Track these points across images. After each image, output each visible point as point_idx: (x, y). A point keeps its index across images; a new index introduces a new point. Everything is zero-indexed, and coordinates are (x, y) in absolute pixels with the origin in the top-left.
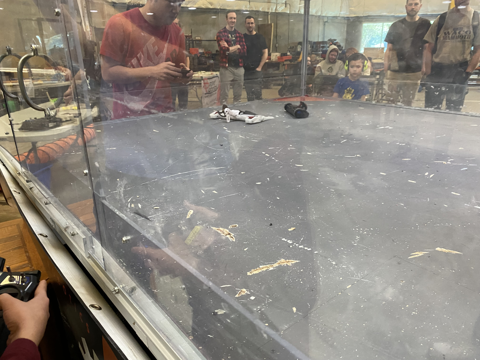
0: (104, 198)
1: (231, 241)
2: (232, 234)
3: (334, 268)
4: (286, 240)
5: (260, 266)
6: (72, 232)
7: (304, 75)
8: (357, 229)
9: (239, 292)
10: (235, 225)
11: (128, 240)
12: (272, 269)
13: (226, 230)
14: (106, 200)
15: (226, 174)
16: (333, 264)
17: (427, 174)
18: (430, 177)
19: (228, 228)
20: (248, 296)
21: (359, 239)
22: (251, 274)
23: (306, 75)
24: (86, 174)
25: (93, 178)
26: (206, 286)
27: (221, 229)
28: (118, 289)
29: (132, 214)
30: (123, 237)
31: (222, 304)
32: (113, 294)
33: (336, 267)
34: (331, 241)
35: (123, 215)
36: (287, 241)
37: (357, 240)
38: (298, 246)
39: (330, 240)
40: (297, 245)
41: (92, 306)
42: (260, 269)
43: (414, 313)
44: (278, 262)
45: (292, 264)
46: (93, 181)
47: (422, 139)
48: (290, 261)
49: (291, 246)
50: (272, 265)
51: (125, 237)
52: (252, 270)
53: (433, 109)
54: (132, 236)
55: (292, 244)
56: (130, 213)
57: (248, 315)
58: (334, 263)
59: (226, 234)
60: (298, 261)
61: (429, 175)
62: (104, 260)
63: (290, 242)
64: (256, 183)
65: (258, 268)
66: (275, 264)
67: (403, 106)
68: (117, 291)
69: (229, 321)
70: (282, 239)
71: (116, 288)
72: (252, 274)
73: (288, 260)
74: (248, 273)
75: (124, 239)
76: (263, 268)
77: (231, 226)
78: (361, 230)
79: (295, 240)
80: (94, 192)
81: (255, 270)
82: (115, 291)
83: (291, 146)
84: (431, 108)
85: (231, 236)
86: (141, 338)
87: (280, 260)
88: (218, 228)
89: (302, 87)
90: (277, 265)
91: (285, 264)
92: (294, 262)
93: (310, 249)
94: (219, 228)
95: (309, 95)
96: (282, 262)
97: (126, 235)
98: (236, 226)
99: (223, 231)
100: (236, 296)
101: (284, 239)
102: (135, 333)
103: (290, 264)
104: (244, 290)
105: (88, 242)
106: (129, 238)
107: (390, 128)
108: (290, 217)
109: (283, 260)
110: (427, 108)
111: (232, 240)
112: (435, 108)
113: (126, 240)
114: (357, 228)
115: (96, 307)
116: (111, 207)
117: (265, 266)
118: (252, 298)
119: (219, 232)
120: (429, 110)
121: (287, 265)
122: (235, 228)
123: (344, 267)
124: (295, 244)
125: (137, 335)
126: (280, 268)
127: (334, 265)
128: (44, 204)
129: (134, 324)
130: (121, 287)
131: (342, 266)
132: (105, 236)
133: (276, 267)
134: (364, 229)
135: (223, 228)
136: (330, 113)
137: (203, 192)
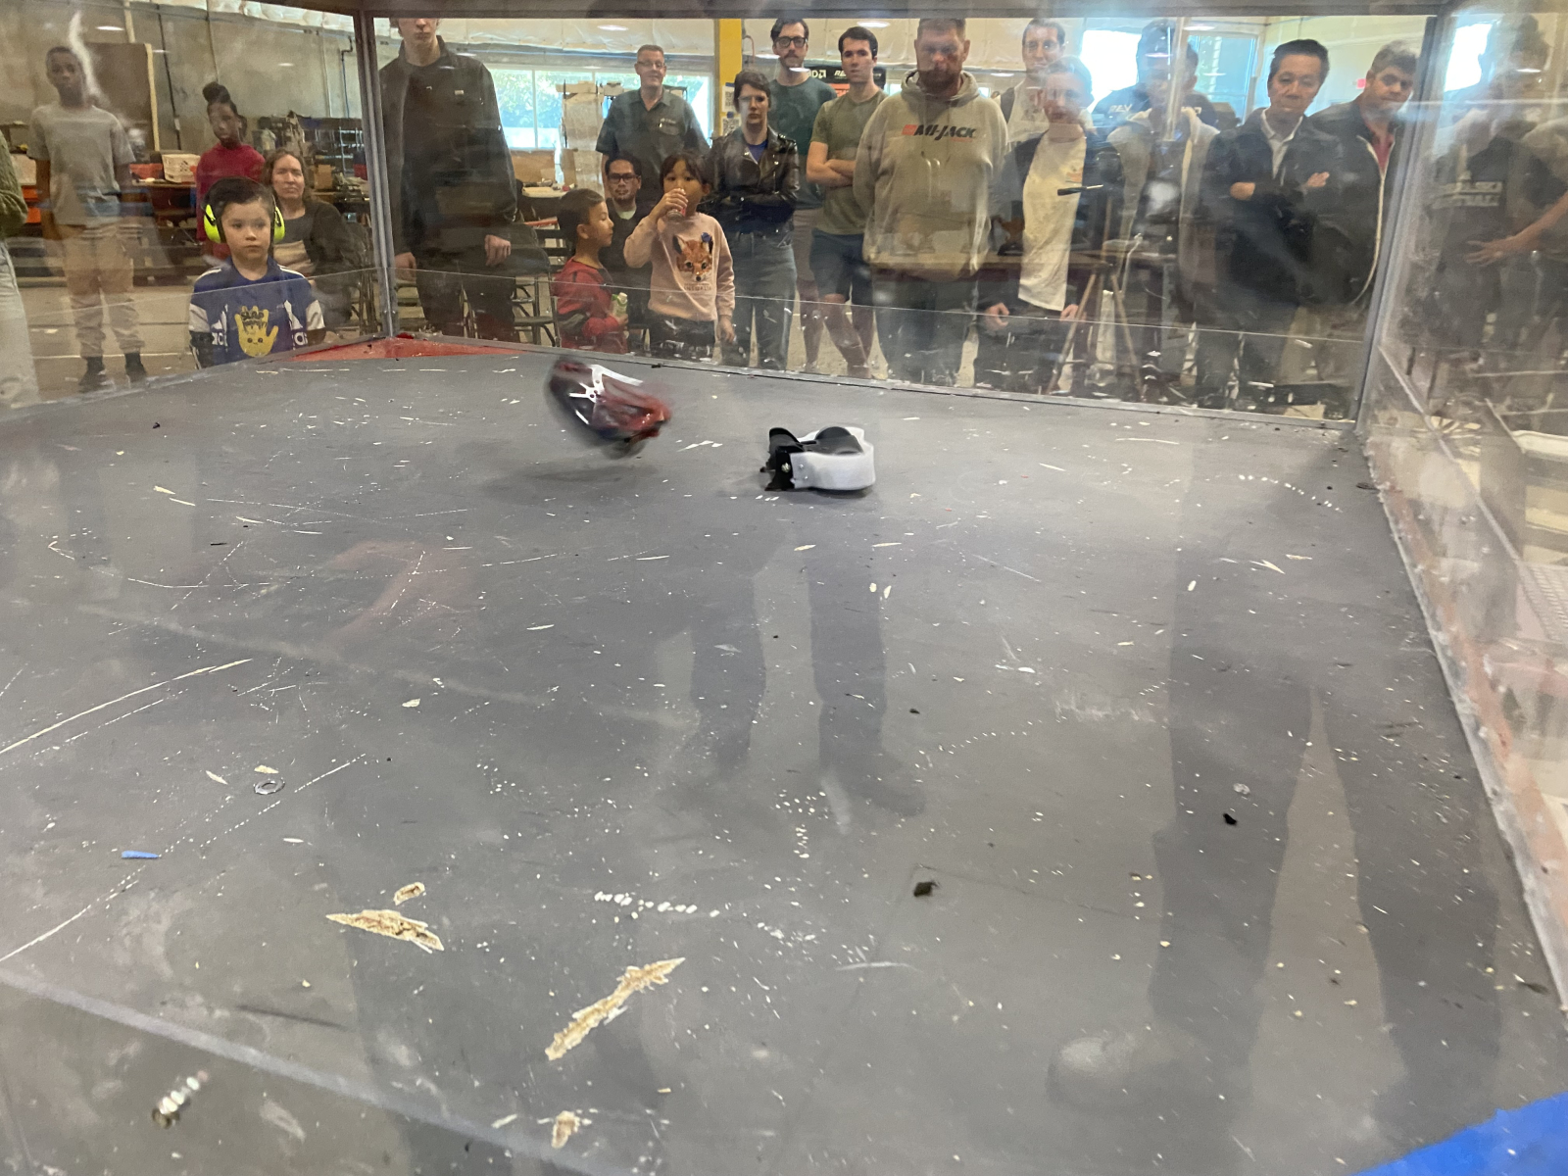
1: (430, 952)
2: (421, 926)
3: (787, 951)
4: (608, 898)
5: (573, 1016)
8: (787, 804)
9: (556, 1128)
10: (410, 887)
12: (619, 1012)
13: (387, 912)
15: (269, 687)
16: (777, 938)
17: (872, 587)
18: (886, 596)
19: (393, 907)
20: (592, 1134)
21: (805, 834)
22: (559, 1055)
27: (366, 913)
33: (790, 944)
34: (737, 862)
36: (613, 899)
37: (801, 839)
38: (655, 907)
39: (734, 861)
40: (650, 905)
42: (579, 1025)
44: (620, 982)
45: (666, 976)
48: (654, 966)
49: (635, 915)
50: (609, 998)
52: (557, 1037)
55: (634, 906)
58: (779, 934)
59: (397, 931)
60: (679, 961)
61: (879, 592)
63: (621, 899)
64: (404, 705)
65: (571, 1025)
66: (616, 993)
70: (597, 898)
72: (564, 1050)
73: (647, 967)
74: (547, 1051)
76: (586, 1020)
77: (398, 893)
78: (799, 806)
79: (636, 889)
81: (566, 1036)
83: (449, 538)
85: (421, 930)
87: (623, 973)
88: (355, 916)
90: (626, 994)
91: (646, 982)
92: (671, 965)
93: (694, 908)
94: (360, 911)
95: (413, 334)
96: (635, 977)
98: (416, 890)
99: (380, 922)
100: (552, 1147)
101: (600, 896)
103: (660, 979)
104: (566, 1115)
107: (716, 445)
109: (632, 970)
111: (430, 948)
114: (785, 799)
117: (589, 1009)
119: (368, 927)
121: (653, 984)
122: (416, 899)
123: (808, 938)
124: (641, 902)
126: (638, 1001)
127: (783, 939)
131: (805, 936)
133: (625, 1003)
134: (803, 799)
135: (374, 908)
136: (514, 402)
137: (220, 780)
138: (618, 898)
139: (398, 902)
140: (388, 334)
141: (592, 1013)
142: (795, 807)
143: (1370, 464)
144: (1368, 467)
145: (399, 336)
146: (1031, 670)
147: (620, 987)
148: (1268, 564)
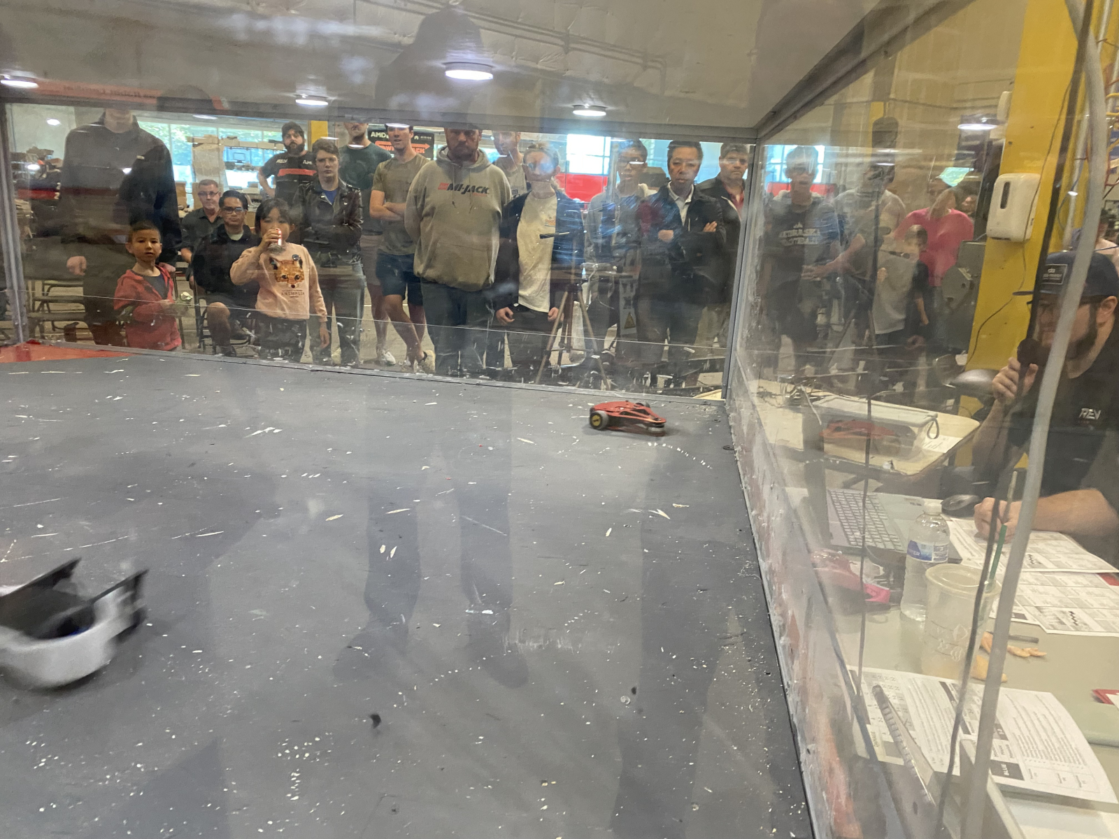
7: (16, 288)
8: (287, 751)
17: (383, 549)
18: (392, 556)
34: (239, 810)
37: (294, 783)
47: (348, 453)
53: (348, 368)
61: (387, 552)
78: (297, 752)
83: (40, 526)
89: (17, 320)
107: (276, 431)
114: (286, 748)
134: (301, 746)
140: (19, 340)
142: (293, 753)
143: (732, 432)
144: (731, 434)
145: (28, 342)
146: (490, 612)
148: (661, 513)
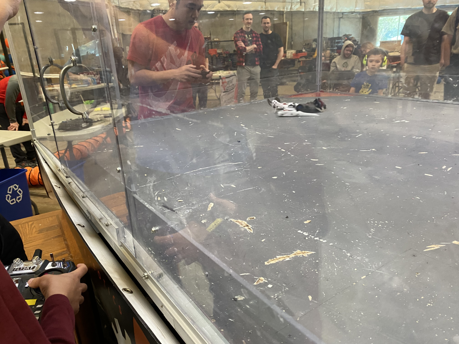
0: (135, 193)
1: (249, 232)
2: (250, 226)
3: (349, 259)
4: (302, 232)
5: (277, 257)
6: (106, 223)
7: (319, 71)
9: (258, 280)
11: (157, 230)
12: (289, 259)
13: (244, 222)
14: (136, 194)
15: (243, 169)
16: (347, 255)
17: (444, 167)
18: (448, 170)
19: (246, 221)
20: (266, 284)
21: (373, 231)
22: (268, 264)
23: (321, 72)
24: (119, 171)
25: (125, 175)
26: (227, 273)
27: (239, 220)
28: (148, 275)
29: (160, 207)
30: (152, 227)
31: (242, 290)
32: (143, 279)
33: (351, 258)
35: (152, 208)
37: (371, 232)
38: (314, 238)
39: (345, 233)
41: (125, 290)
42: (277, 259)
43: (429, 304)
44: (294, 252)
45: (308, 255)
46: (125, 177)
47: (439, 132)
48: (306, 252)
49: (307, 238)
50: (288, 255)
51: (154, 228)
52: (270, 260)
53: (452, 101)
54: (160, 227)
55: (308, 236)
56: (159, 206)
57: (266, 301)
58: (349, 254)
59: (244, 226)
60: (313, 253)
61: (446, 169)
62: (134, 248)
63: (306, 234)
64: (273, 178)
65: (275, 258)
66: (291, 255)
67: (420, 99)
68: (146, 277)
69: (248, 307)
70: (298, 231)
71: (146, 274)
72: (270, 264)
73: (303, 252)
74: (265, 262)
75: (153, 229)
76: (280, 258)
77: (249, 218)
78: (376, 223)
79: (311, 232)
80: (127, 187)
81: (272, 260)
82: (145, 276)
84: (450, 100)
85: (249, 227)
86: (168, 320)
87: (296, 251)
88: (236, 220)
89: (318, 83)
90: (294, 256)
91: (301, 255)
92: (310, 253)
93: (325, 241)
94: (238, 220)
95: (324, 91)
96: (298, 253)
97: (155, 226)
98: (253, 218)
99: (241, 223)
100: (254, 284)
101: (299, 231)
102: (163, 315)
103: (306, 255)
104: (262, 278)
105: (121, 232)
106: (157, 228)
107: (407, 122)
108: (306, 210)
109: (299, 251)
110: (446, 101)
112: (454, 101)
113: (155, 230)
114: (372, 221)
115: (128, 291)
116: (141, 201)
117: (281, 256)
118: (270, 286)
119: (238, 223)
120: (448, 103)
121: (303, 256)
122: (252, 220)
123: (358, 258)
124: (311, 236)
125: (164, 317)
126: (296, 258)
127: (349, 256)
128: (82, 197)
129: (162, 307)
130: (149, 273)
131: (357, 257)
132: (135, 226)
133: (292, 258)
134: (379, 222)
135: (241, 220)
136: (345, 108)
137: (223, 186)
138: (304, 233)
139: (247, 219)
140: (317, 91)
141: (282, 258)
142: (374, 223)
145: (320, 92)
147: (293, 254)
